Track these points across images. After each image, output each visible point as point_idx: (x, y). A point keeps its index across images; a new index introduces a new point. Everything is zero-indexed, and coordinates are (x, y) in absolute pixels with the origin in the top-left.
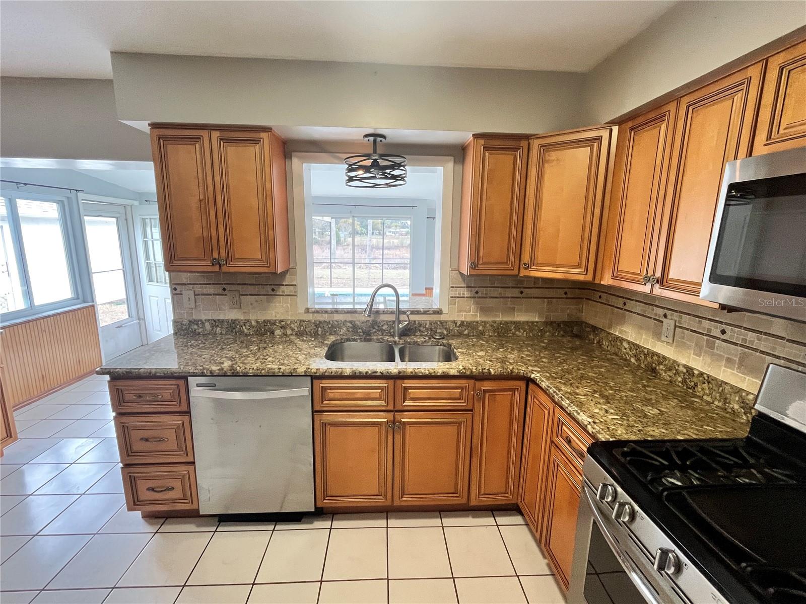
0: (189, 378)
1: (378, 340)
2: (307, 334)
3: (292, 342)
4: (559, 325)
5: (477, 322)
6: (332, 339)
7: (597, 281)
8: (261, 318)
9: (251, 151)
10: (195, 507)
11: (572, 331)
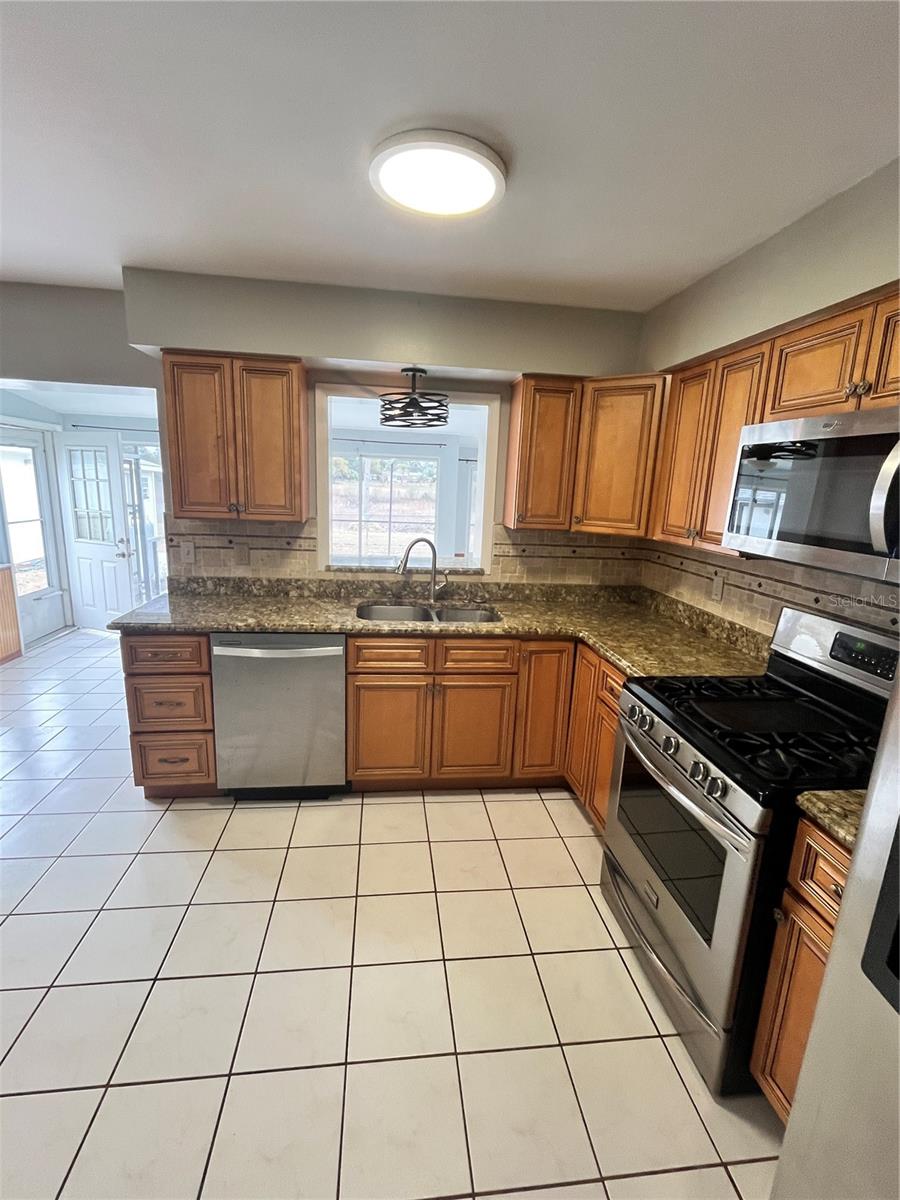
0: (211, 635)
1: (411, 604)
2: (327, 596)
3: (312, 603)
4: (614, 588)
5: (523, 585)
6: (358, 601)
7: (649, 537)
8: (274, 576)
9: (277, 385)
10: (212, 780)
11: (629, 597)
